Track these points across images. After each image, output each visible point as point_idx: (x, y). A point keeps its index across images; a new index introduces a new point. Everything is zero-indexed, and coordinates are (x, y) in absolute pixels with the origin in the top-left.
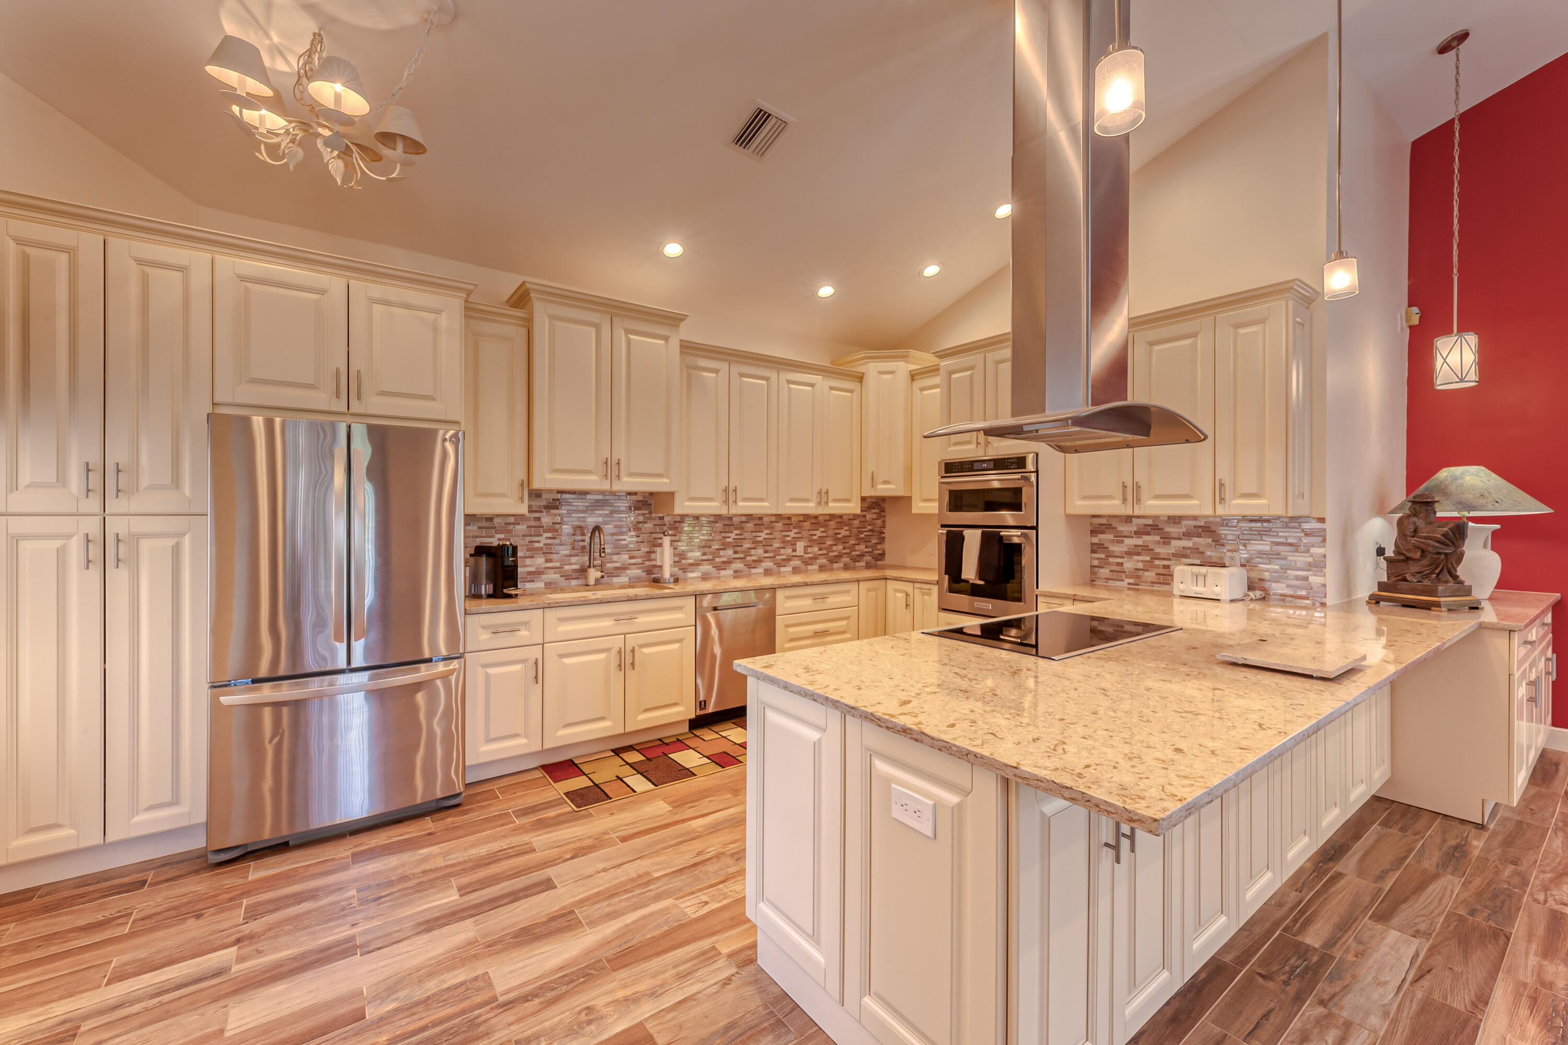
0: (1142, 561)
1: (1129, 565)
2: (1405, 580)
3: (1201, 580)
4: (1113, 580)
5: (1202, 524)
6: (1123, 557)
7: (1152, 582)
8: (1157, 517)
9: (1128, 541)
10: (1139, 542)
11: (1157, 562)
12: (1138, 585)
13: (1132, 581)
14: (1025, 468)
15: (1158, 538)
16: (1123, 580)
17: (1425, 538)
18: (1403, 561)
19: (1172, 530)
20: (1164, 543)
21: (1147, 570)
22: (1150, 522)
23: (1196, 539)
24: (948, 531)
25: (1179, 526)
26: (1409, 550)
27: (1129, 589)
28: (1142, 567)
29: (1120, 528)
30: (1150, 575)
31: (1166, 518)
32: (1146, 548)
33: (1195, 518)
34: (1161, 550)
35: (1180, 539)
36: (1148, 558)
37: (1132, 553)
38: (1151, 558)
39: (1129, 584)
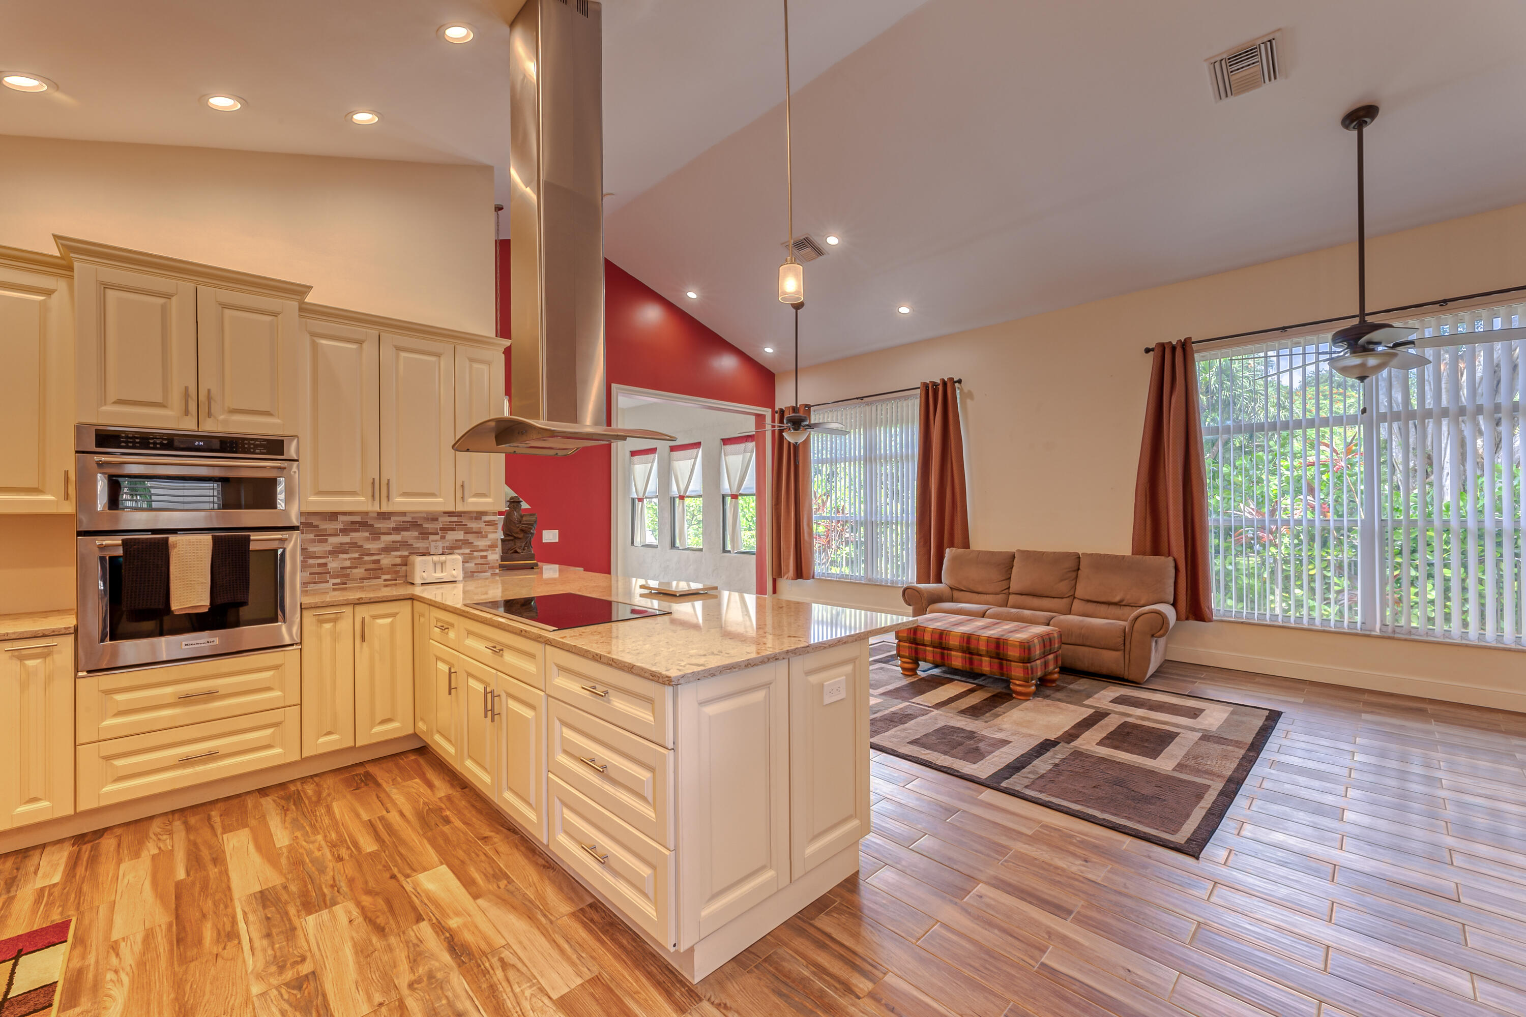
0: (349, 559)
1: (333, 564)
2: (516, 552)
3: (439, 567)
4: (315, 583)
5: (410, 519)
6: (328, 557)
7: (361, 579)
8: (367, 513)
9: (331, 540)
10: (346, 539)
11: (366, 558)
12: (346, 584)
13: (337, 581)
14: (283, 454)
15: (366, 534)
16: (328, 582)
17: (527, 524)
18: (512, 540)
19: (381, 525)
20: (374, 539)
21: (356, 567)
22: (358, 519)
23: (404, 533)
24: (123, 540)
25: (388, 522)
26: (517, 533)
27: (334, 590)
28: (349, 565)
29: (322, 527)
30: (359, 572)
31: (376, 515)
32: (354, 546)
33: (404, 514)
34: (372, 546)
35: (391, 534)
36: (356, 555)
37: (336, 552)
38: (359, 555)
39: (334, 584)
